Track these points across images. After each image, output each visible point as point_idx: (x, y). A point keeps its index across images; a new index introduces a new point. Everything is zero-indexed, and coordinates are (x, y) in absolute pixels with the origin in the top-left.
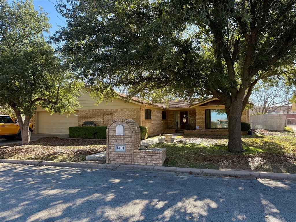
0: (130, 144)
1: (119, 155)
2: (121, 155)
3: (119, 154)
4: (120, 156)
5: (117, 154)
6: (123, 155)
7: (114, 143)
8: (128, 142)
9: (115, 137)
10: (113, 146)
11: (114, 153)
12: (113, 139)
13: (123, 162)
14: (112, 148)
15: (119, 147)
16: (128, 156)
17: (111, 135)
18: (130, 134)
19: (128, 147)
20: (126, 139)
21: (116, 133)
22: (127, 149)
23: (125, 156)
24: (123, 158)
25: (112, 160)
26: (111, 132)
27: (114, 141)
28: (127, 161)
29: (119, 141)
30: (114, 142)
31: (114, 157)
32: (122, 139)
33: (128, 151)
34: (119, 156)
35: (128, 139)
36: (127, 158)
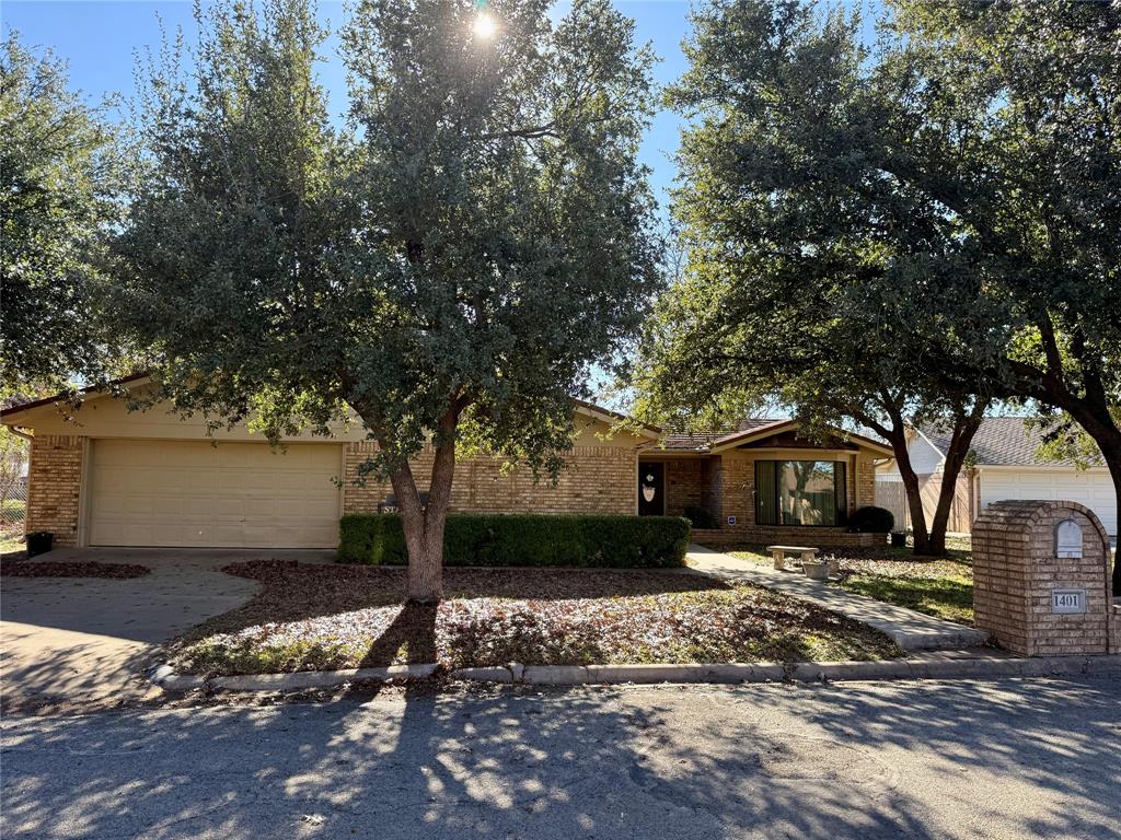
0: (1098, 585)
1: (1068, 624)
2: (1074, 626)
3: (1065, 622)
4: (1070, 629)
5: (1059, 622)
6: (1079, 623)
7: (1050, 585)
8: (1093, 580)
9: (1049, 565)
10: (1046, 594)
11: (1052, 618)
12: (1045, 569)
13: (1079, 649)
14: (1044, 601)
15: (1060, 597)
16: (1096, 625)
17: (1039, 557)
18: (1097, 554)
19: (1094, 598)
20: (1085, 569)
21: (1059, 549)
22: (1092, 602)
23: (1084, 626)
24: (1079, 633)
25: (1044, 642)
26: (1037, 545)
27: (1047, 577)
28: (1093, 643)
29: (1065, 577)
30: (1050, 581)
31: (1050, 634)
32: (1074, 569)
33: (1095, 611)
34: (1065, 629)
35: (1092, 569)
36: (1090, 633)
